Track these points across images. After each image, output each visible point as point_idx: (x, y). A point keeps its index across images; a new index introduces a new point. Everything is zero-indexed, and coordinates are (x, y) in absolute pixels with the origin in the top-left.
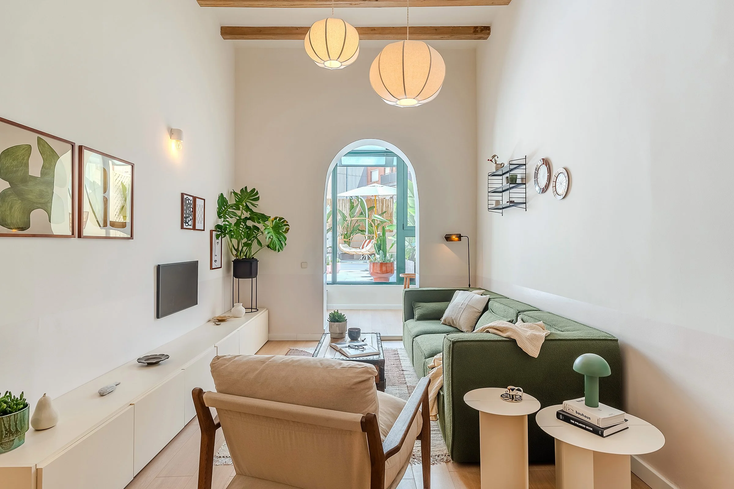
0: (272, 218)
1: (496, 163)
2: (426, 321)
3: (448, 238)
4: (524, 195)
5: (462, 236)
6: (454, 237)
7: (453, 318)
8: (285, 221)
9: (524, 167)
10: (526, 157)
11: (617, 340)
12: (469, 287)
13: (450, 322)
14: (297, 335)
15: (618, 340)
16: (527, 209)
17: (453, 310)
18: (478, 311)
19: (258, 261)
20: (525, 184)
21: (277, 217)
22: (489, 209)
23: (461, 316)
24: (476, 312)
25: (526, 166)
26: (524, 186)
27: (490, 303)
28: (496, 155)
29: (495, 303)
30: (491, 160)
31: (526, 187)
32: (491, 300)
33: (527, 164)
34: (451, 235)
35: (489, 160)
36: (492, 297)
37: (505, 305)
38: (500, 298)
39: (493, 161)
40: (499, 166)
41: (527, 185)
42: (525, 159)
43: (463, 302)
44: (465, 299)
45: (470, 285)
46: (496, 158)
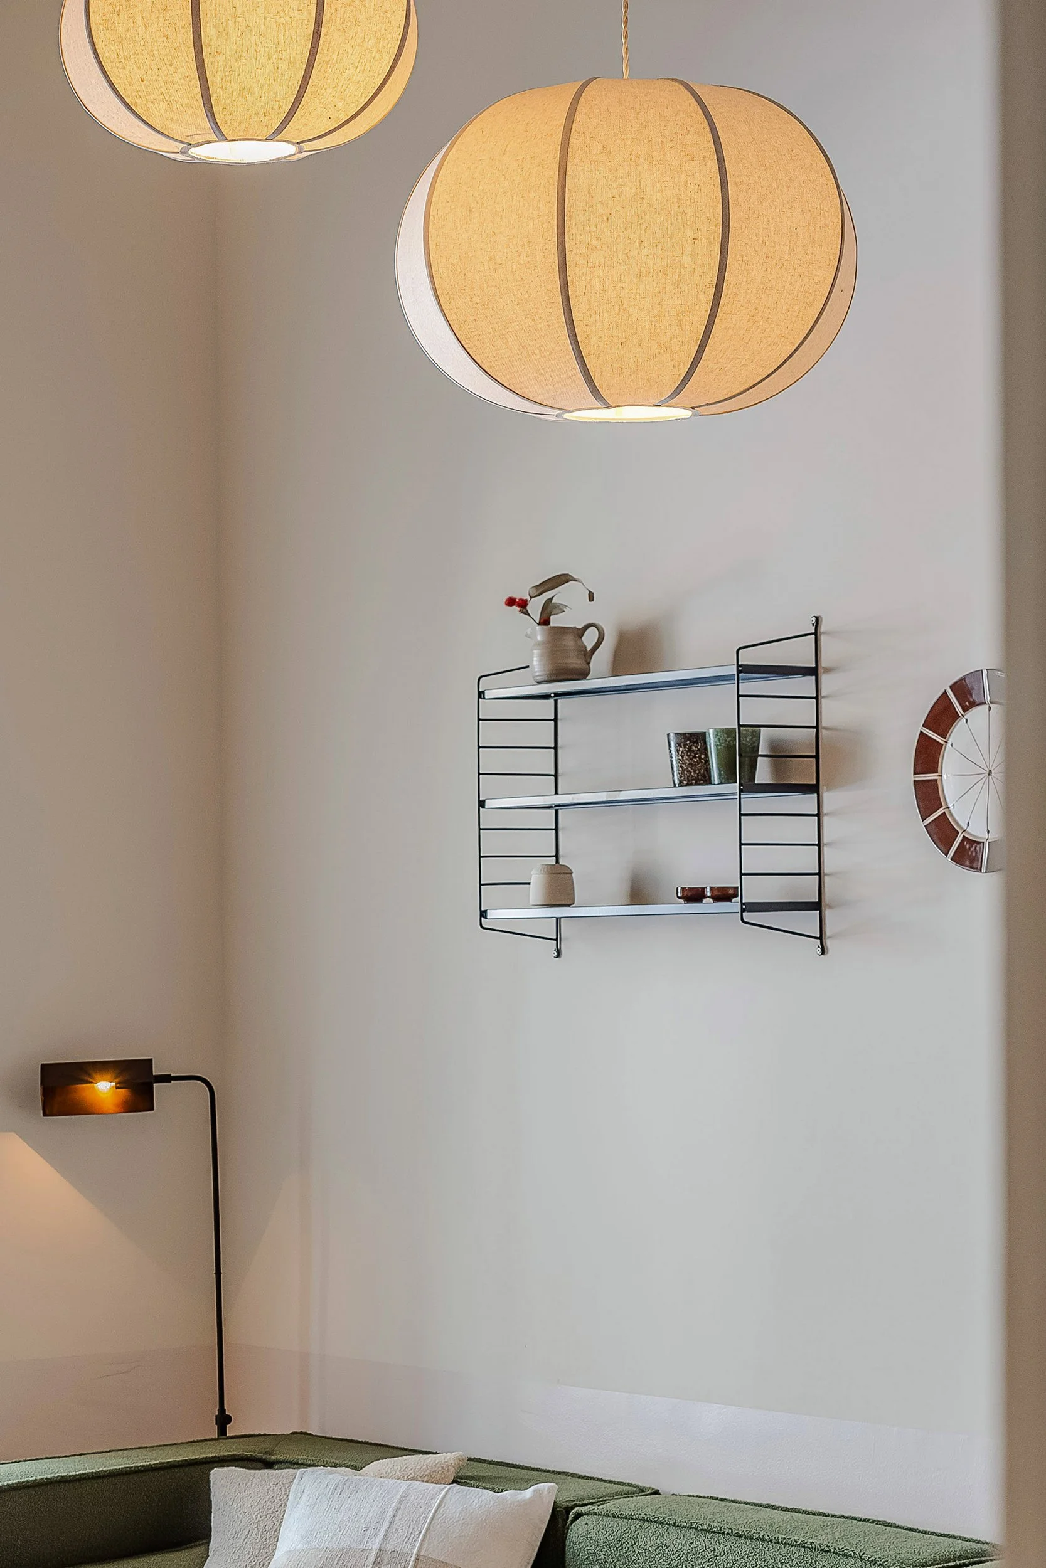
1: (545, 622)
3: (58, 1090)
4: (806, 859)
5: (167, 1079)
6: (102, 1084)
9: (806, 686)
10: (816, 627)
12: (222, 1431)
16: (829, 943)
20: (814, 789)
22: (483, 914)
25: (824, 678)
26: (807, 802)
27: (578, 1531)
28: (575, 580)
29: (648, 1538)
30: (523, 605)
31: (825, 809)
32: (578, 1516)
33: (827, 670)
34: (81, 1072)
35: (511, 602)
36: (573, 1491)
37: (763, 1540)
38: (620, 1495)
39: (535, 606)
40: (569, 642)
41: (826, 796)
42: (816, 634)
43: (376, 1546)
44: (385, 1526)
45: (223, 1420)
46: (559, 595)
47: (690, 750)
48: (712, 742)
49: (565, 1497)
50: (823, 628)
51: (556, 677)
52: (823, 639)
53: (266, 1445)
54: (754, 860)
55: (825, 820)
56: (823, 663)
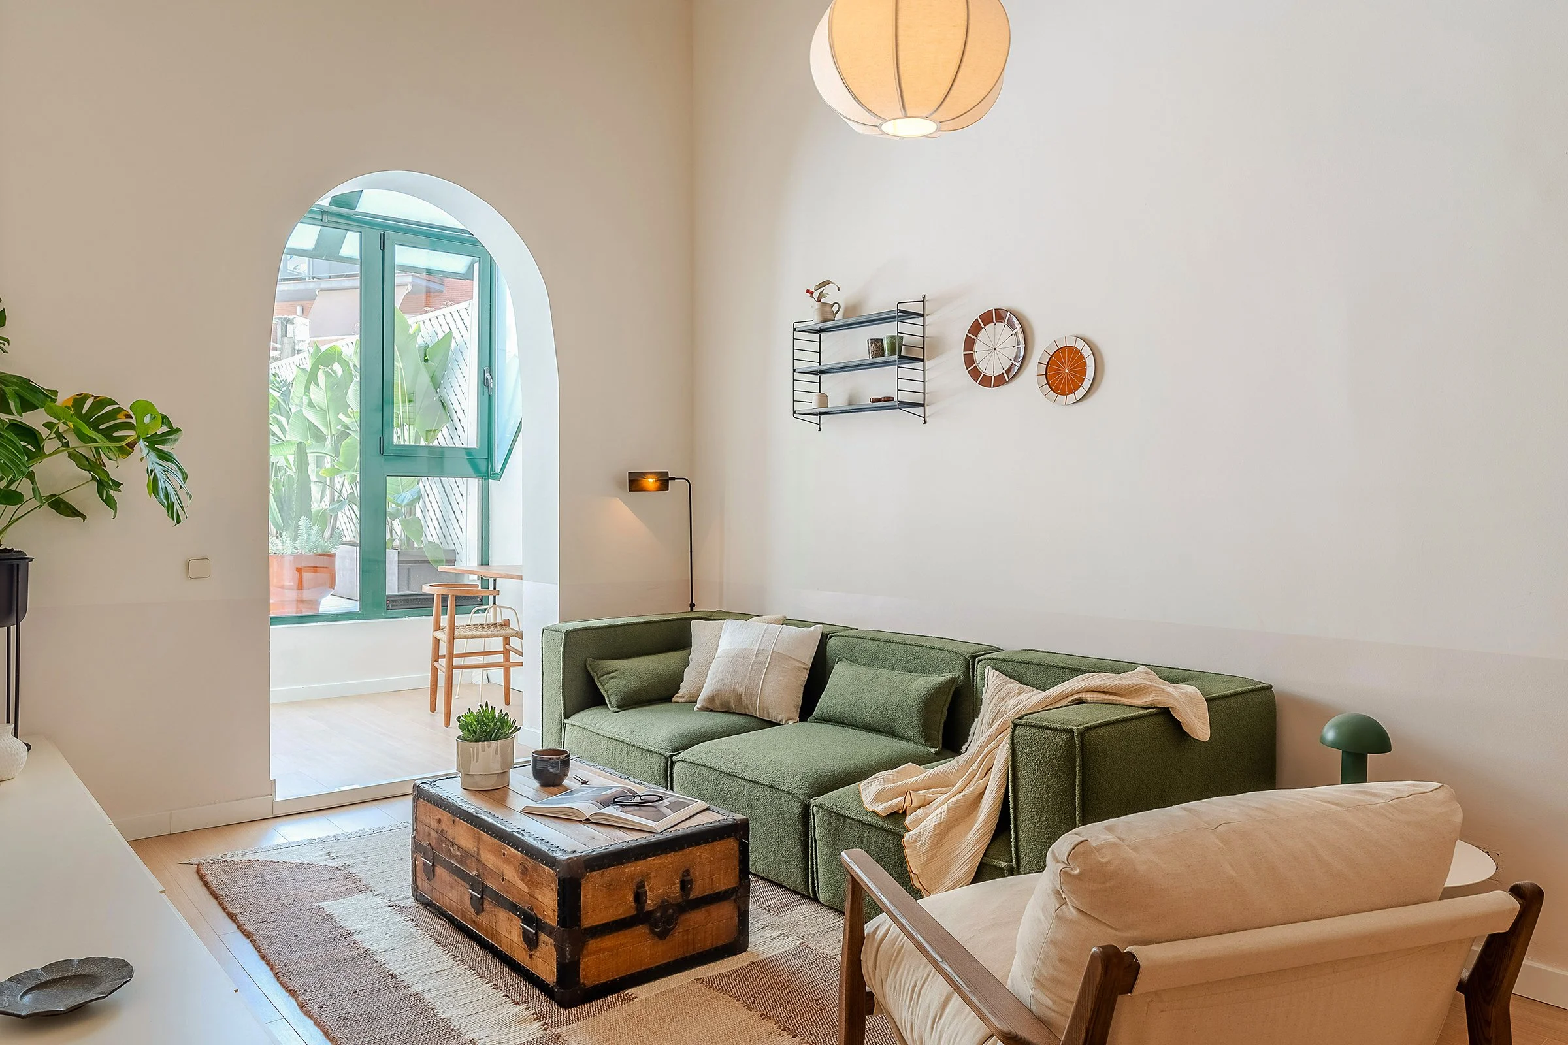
0: (64, 397)
1: (819, 301)
2: (645, 708)
3: (634, 482)
4: (919, 387)
5: (674, 479)
6: (651, 480)
7: (741, 689)
8: (118, 413)
9: (920, 320)
10: (924, 298)
11: (1270, 687)
12: (692, 610)
13: (729, 703)
14: (171, 813)
15: (1272, 687)
16: (927, 419)
17: (735, 672)
18: (804, 666)
19: (31, 560)
20: (922, 360)
21: (86, 397)
22: (794, 412)
23: (765, 683)
24: (799, 669)
25: (927, 318)
26: (920, 365)
27: (831, 642)
28: (832, 283)
29: (860, 643)
30: (812, 293)
31: (927, 368)
32: (831, 637)
33: (928, 315)
34: (643, 474)
35: (808, 291)
36: (827, 629)
37: (907, 644)
38: (844, 630)
39: (816, 295)
40: (828, 309)
41: (927, 363)
42: (924, 301)
43: (757, 648)
44: (760, 640)
45: (692, 605)
46: (826, 289)
47: (876, 345)
48: (885, 341)
49: (825, 631)
50: (926, 299)
51: (825, 320)
52: (926, 303)
53: (711, 614)
54: (903, 385)
55: (927, 372)
56: (926, 312)
